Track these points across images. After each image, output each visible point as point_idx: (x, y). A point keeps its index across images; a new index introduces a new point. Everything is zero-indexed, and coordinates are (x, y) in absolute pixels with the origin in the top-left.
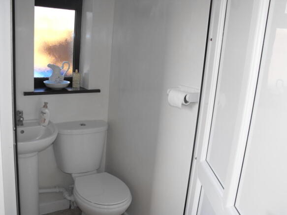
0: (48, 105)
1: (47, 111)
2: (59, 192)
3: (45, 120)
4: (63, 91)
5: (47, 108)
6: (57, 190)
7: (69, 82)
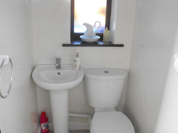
0: (79, 55)
1: (78, 59)
2: (87, 118)
3: (76, 66)
4: (94, 44)
5: (78, 57)
6: (85, 116)
7: (99, 37)
